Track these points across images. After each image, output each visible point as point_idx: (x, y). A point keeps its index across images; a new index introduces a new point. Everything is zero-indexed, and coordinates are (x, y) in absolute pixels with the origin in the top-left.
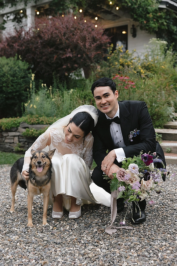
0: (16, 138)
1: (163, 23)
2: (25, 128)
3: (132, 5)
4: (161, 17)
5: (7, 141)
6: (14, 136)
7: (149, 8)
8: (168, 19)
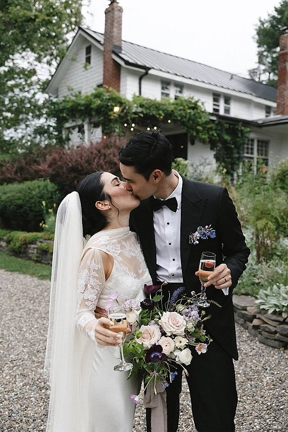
0: (35, 250)
1: (213, 135)
2: (40, 242)
3: (182, 118)
4: (211, 129)
5: (30, 251)
6: (34, 248)
7: (199, 120)
8: (219, 130)
